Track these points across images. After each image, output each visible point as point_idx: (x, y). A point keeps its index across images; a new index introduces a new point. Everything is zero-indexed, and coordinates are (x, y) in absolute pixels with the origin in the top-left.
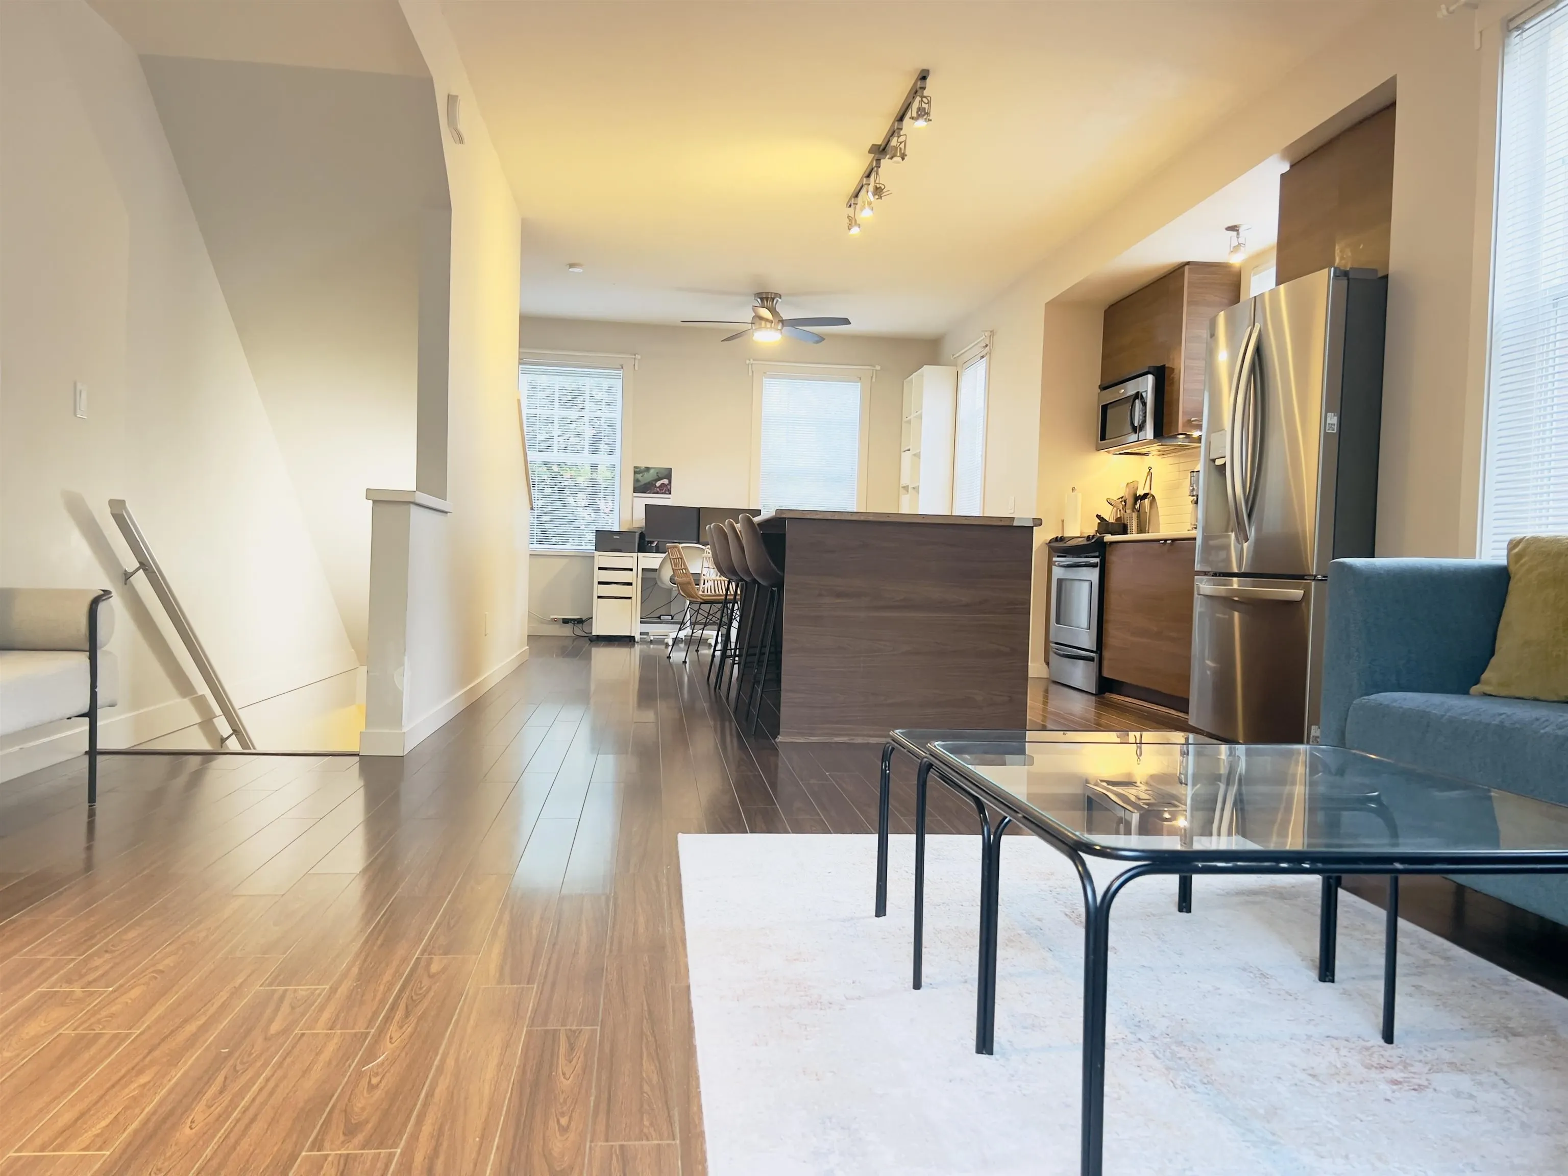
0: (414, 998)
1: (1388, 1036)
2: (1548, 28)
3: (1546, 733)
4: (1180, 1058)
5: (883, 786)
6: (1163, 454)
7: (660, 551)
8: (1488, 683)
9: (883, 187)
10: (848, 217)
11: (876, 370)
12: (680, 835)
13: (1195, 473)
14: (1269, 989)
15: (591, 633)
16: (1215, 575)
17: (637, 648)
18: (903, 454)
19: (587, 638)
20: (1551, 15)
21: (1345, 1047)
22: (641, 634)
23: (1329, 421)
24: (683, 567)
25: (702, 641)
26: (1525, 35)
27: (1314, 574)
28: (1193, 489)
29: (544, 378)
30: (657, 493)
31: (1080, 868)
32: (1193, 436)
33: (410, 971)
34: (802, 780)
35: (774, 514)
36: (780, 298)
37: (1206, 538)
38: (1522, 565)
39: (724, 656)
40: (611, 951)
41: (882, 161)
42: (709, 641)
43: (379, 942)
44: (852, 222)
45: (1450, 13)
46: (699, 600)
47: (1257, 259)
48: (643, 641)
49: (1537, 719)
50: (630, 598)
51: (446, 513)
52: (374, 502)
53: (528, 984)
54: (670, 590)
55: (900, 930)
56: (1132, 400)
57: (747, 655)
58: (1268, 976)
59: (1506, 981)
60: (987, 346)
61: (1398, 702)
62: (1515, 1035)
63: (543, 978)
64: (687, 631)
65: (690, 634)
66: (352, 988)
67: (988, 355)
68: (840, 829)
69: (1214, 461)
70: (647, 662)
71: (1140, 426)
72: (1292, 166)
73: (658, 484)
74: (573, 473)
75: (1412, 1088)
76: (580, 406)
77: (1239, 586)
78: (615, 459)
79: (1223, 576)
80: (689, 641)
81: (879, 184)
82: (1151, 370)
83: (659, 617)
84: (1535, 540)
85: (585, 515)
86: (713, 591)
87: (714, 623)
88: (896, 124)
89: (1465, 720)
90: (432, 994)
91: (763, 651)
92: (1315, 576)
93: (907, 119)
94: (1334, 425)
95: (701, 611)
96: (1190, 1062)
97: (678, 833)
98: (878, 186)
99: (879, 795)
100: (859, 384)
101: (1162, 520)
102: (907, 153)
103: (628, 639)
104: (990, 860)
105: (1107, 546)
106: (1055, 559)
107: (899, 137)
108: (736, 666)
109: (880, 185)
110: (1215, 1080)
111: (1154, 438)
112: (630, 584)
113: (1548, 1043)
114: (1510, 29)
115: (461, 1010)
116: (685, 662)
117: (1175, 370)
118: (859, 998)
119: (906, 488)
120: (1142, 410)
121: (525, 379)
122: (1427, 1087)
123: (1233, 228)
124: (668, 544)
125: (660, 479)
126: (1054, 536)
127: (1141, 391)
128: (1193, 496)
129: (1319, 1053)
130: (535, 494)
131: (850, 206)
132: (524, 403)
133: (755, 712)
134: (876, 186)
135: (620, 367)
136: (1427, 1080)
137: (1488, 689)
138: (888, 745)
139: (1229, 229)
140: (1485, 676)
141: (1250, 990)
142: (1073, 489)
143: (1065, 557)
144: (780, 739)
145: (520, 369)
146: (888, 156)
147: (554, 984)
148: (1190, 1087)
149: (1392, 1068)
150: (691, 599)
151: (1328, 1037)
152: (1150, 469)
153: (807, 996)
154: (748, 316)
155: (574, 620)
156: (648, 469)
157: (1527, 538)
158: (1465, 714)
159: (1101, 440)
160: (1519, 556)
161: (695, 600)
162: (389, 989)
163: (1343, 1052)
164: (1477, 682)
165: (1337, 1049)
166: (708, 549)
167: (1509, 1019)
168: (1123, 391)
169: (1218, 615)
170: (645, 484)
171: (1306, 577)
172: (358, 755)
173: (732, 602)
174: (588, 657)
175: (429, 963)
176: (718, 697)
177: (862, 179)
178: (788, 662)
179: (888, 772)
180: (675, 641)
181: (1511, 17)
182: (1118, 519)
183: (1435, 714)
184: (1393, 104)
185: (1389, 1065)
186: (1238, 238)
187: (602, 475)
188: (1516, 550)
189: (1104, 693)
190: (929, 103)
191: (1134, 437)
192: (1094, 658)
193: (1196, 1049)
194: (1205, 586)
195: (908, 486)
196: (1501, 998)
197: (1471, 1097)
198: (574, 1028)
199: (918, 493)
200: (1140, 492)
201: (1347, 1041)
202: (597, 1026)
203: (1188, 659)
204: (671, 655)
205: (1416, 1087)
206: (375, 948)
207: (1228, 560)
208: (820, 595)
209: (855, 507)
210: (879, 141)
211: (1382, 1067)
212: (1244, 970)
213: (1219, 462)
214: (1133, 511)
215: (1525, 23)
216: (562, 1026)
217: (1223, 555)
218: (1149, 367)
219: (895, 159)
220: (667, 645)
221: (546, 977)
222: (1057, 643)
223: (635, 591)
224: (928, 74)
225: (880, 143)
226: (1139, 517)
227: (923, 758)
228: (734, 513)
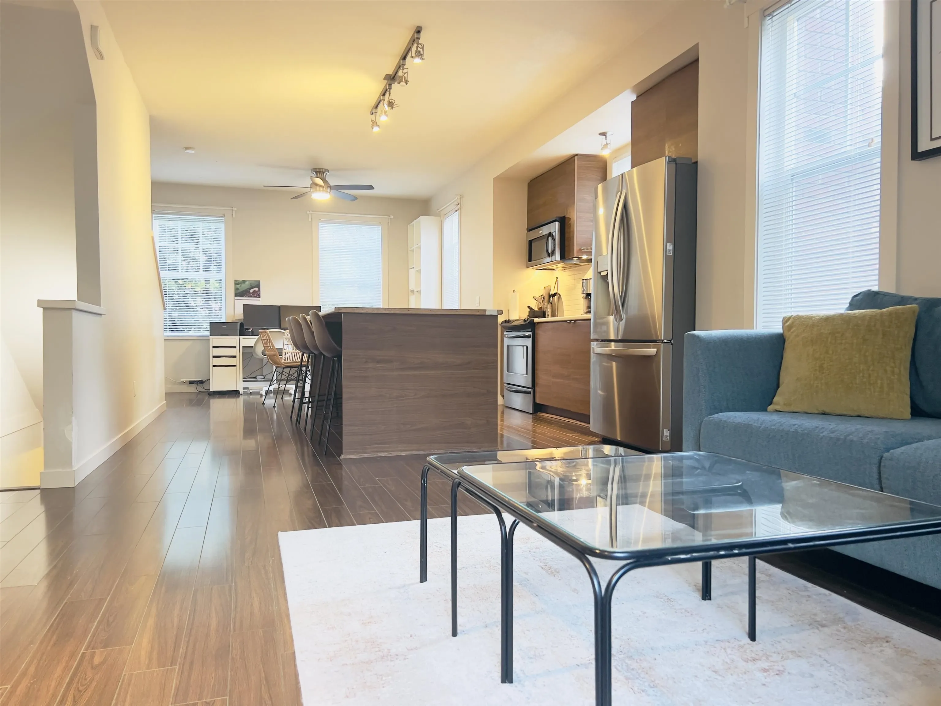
0: (81, 688)
1: (752, 636)
2: (787, 15)
3: (824, 436)
4: (633, 669)
5: (423, 494)
6: (564, 269)
7: (254, 334)
8: (777, 404)
9: (394, 102)
10: (372, 120)
11: (391, 218)
12: (280, 533)
13: (585, 280)
14: (675, 609)
15: (209, 390)
16: (602, 341)
17: (241, 398)
18: (410, 270)
19: (207, 393)
20: (789, 7)
21: (729, 647)
22: (244, 388)
23: (668, 248)
24: (271, 345)
25: (285, 392)
26: (774, 19)
27: (662, 339)
28: (584, 290)
29: (171, 223)
30: (251, 297)
31: (588, 566)
32: (583, 258)
33: (77, 665)
34: (360, 485)
35: (334, 310)
36: (328, 172)
37: (595, 319)
38: (793, 332)
39: (301, 403)
40: (234, 630)
41: (393, 85)
42: (290, 392)
43: (52, 643)
44: (374, 123)
45: (731, 5)
46: (283, 366)
47: (617, 152)
48: (245, 393)
49: (817, 427)
50: (235, 366)
51: (101, 315)
52: (44, 309)
53: (171, 666)
54: (262, 360)
55: (437, 591)
56: (547, 237)
57: (318, 401)
58: (672, 600)
59: (806, 589)
60: (458, 204)
61: (732, 419)
62: (823, 626)
63: (183, 659)
64: (275, 386)
65: (278, 388)
66: (29, 685)
67: (459, 210)
68: (390, 520)
69: (600, 273)
70: (249, 408)
71: (552, 253)
72: (637, 97)
73: (251, 291)
74: (193, 285)
75: (775, 673)
76: (196, 241)
77: (615, 348)
78: (222, 275)
79: (607, 342)
80: (277, 392)
81: (391, 99)
82: (557, 219)
83: (255, 378)
84: (799, 318)
85: (204, 312)
86: (291, 360)
87: (292, 380)
88: (401, 61)
89: (773, 429)
90: (94, 684)
91: (329, 398)
92: (663, 341)
93: (408, 58)
94: (671, 250)
95: (284, 373)
96: (640, 671)
97: (278, 532)
98: (390, 101)
99: (420, 499)
100: (381, 227)
101: (565, 308)
102: (409, 80)
103: (235, 392)
104: (507, 549)
105: (536, 325)
106: (505, 333)
107: (403, 70)
108: (310, 409)
109: (392, 101)
110: (658, 684)
111: (561, 260)
112: (235, 357)
113: (842, 630)
114: (765, 15)
115: (119, 694)
116: (274, 407)
117: (571, 219)
118: (416, 648)
119: (413, 291)
120: (553, 243)
121: (156, 223)
122: (783, 671)
123: (603, 134)
124: (260, 330)
125: (253, 288)
126: (504, 320)
127: (552, 231)
128: (584, 294)
129: (715, 654)
130: (167, 299)
131: (373, 114)
132: (157, 240)
133: (325, 440)
134: (389, 101)
135: (223, 215)
136: (783, 666)
137: (778, 408)
138: (426, 467)
139: (600, 134)
140: (776, 399)
141: (663, 612)
142: (514, 291)
143: (511, 332)
144: (342, 457)
145: (153, 217)
146: (396, 82)
147: (192, 663)
148: (643, 691)
149: (760, 660)
150: (277, 365)
151: (717, 641)
152: (557, 278)
153: (380, 651)
154: (308, 183)
155: (197, 381)
156: (244, 282)
157: (793, 316)
158: (774, 425)
159: (529, 261)
160: (790, 327)
161: (279, 366)
162: (59, 684)
163: (729, 651)
164: (771, 403)
165: (724, 649)
166: (287, 332)
167: (815, 615)
168: (541, 231)
169: (604, 364)
170: (243, 291)
171: (657, 341)
172: (39, 488)
173: (306, 366)
174: (208, 407)
175: (93, 655)
176: (298, 429)
177: (379, 97)
178: (347, 407)
179: (426, 484)
180: (267, 392)
181: (765, 8)
182: (540, 308)
183: (755, 425)
184: (697, 60)
185: (757, 657)
186: (606, 140)
187: (213, 286)
188: (788, 323)
189: (537, 413)
190: (423, 48)
191: (548, 259)
192: (530, 392)
193: (640, 660)
194: (596, 348)
195: (414, 290)
196: (807, 601)
197: (812, 676)
198: (208, 700)
199: (421, 294)
200: (552, 292)
201: (729, 642)
202: (227, 696)
203: (589, 391)
204: (264, 402)
205: (778, 672)
206: (49, 648)
207: (608, 332)
208: (366, 362)
209: (382, 305)
210: (390, 72)
211: (754, 660)
212: (657, 597)
213: (603, 274)
214: (549, 304)
215: (773, 12)
216: (199, 700)
217: (604, 328)
218: (556, 217)
219: (402, 83)
220: (262, 395)
221: (185, 658)
222: (508, 384)
223: (239, 361)
224: (422, 30)
225: (391, 73)
226: (552, 307)
227: (455, 479)
228: (306, 309)
